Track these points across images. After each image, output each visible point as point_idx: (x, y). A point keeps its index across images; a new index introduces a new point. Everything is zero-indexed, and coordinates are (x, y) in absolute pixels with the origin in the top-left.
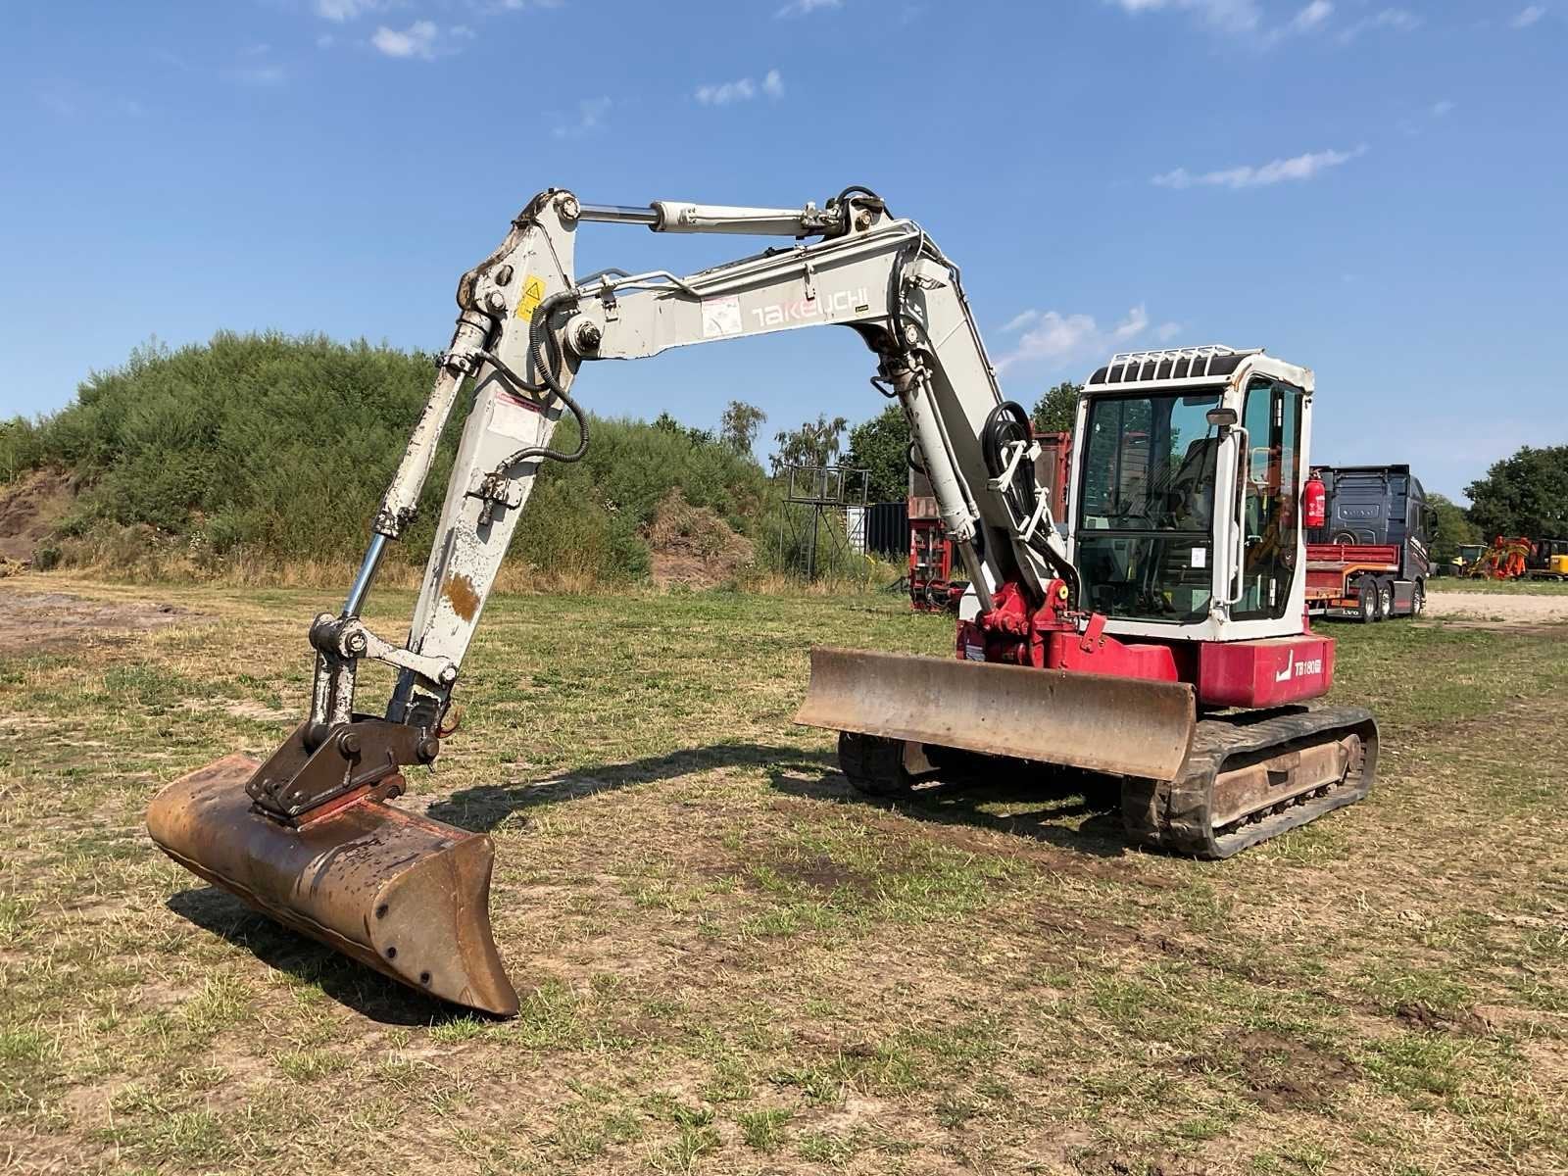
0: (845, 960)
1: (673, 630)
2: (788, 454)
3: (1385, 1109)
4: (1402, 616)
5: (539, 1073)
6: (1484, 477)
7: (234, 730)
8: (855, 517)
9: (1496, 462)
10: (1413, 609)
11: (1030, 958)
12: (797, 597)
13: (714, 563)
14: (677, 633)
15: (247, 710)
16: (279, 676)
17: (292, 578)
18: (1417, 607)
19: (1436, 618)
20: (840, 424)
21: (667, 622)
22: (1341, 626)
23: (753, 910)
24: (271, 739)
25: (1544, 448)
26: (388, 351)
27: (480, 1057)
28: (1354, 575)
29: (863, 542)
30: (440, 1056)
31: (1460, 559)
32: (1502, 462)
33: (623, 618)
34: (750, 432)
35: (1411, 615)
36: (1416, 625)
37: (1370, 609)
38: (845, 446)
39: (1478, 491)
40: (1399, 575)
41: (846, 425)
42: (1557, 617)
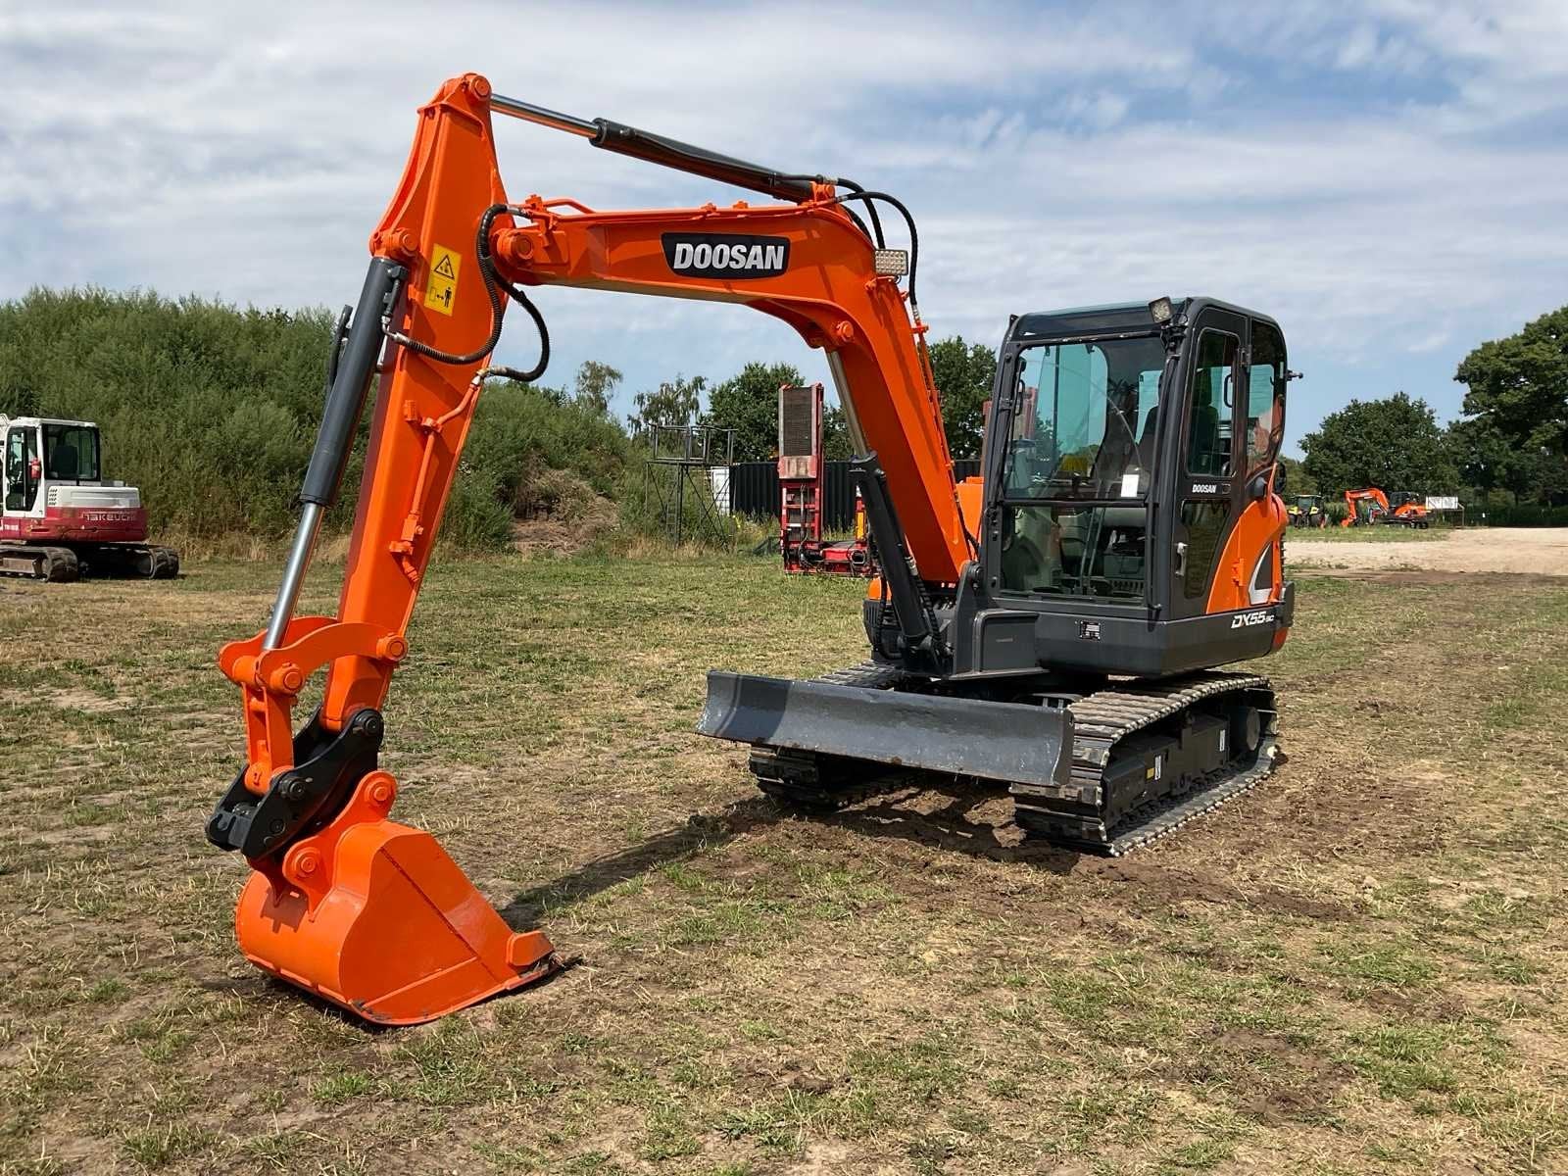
0: (777, 968)
1: (541, 598)
2: (648, 414)
3: (1389, 1115)
5: (443, 1134)
6: (1318, 430)
7: (61, 724)
8: (720, 477)
9: (1328, 415)
11: (975, 954)
12: (665, 560)
13: (577, 527)
14: (547, 601)
15: (77, 699)
16: (110, 661)
20: (698, 383)
21: (534, 590)
23: (668, 913)
24: (104, 733)
25: (1372, 401)
26: (220, 307)
27: (372, 1118)
29: (728, 503)
30: (323, 1120)
31: (1295, 509)
32: (1334, 415)
33: (486, 587)
34: (606, 393)
38: (705, 407)
39: (1311, 443)
41: (704, 383)
42: (1397, 563)
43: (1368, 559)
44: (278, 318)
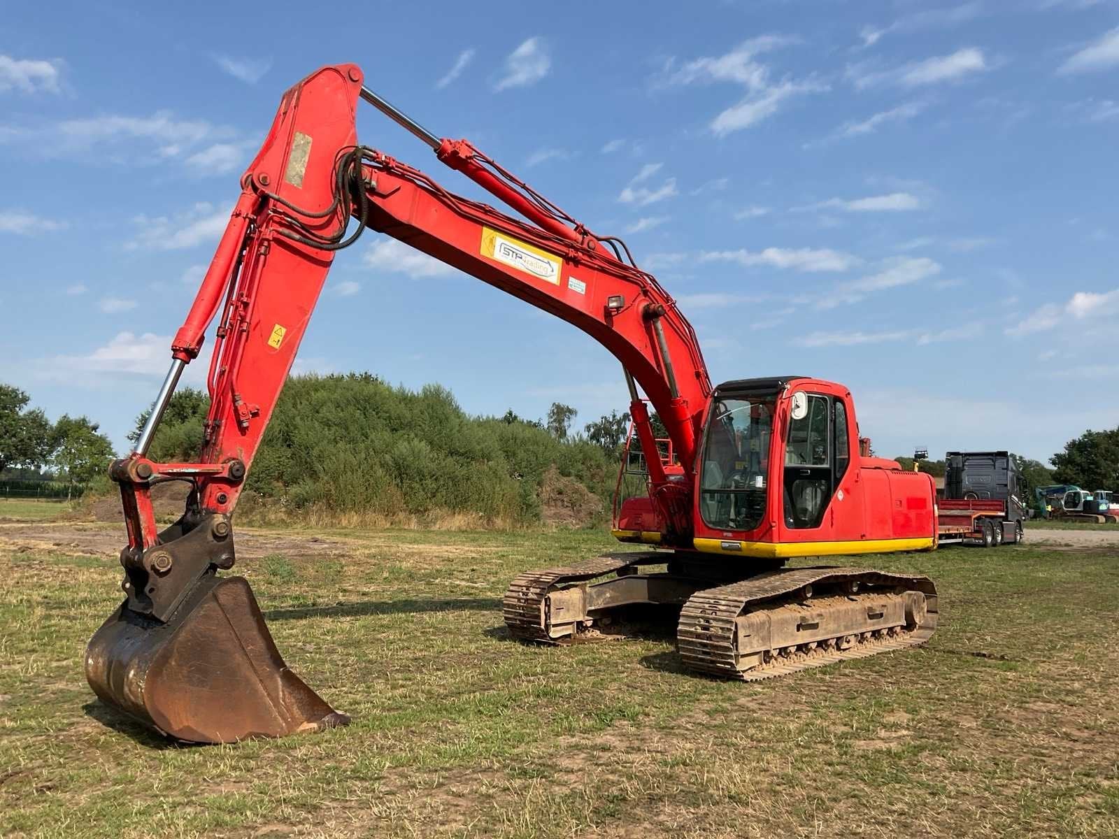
2: (592, 437)
4: (1009, 543)
6: (1063, 451)
9: (1070, 440)
10: (1016, 539)
13: (579, 511)
17: (344, 523)
18: (1018, 537)
19: (1031, 545)
22: (972, 549)
25: (1101, 431)
28: (979, 518)
31: (1050, 507)
32: (1074, 441)
34: (566, 424)
35: (1015, 543)
36: (1018, 549)
37: (989, 539)
39: (1058, 460)
40: (1006, 518)
42: (1105, 544)
43: (1086, 540)
44: (366, 378)
